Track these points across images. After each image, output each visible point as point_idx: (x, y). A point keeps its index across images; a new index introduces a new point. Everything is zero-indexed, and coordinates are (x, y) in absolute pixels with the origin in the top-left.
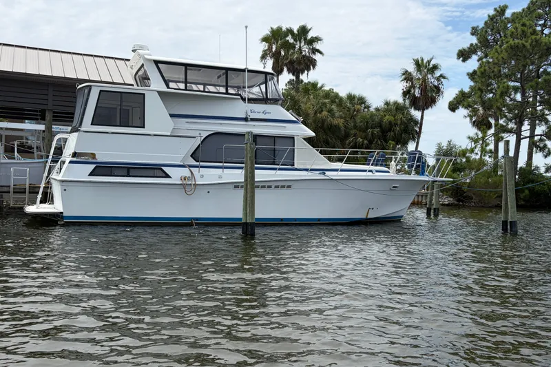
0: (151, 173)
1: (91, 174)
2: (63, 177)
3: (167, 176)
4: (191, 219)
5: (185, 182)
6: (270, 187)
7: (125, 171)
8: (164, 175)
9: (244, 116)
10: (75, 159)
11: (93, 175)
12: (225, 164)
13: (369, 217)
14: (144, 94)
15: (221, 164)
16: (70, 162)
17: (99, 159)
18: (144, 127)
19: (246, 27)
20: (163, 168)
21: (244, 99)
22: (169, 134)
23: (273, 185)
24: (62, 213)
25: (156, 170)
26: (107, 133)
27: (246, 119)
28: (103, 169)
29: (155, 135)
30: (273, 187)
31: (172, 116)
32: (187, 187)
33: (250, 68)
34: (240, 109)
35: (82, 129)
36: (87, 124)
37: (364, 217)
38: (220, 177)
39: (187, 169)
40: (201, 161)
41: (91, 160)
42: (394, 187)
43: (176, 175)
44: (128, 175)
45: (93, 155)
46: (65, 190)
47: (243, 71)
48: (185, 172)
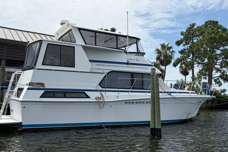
0: (78, 95)
1: (42, 97)
2: (23, 99)
3: (88, 97)
4: (101, 123)
5: (99, 101)
7: (63, 95)
8: (86, 96)
9: (127, 62)
10: (31, 87)
11: (43, 97)
12: (120, 89)
13: (188, 118)
14: (74, 47)
15: (118, 89)
16: (28, 89)
17: (47, 87)
18: (74, 67)
19: (128, 12)
20: (86, 92)
21: (126, 53)
22: (89, 71)
24: (21, 123)
25: (81, 93)
26: (52, 70)
27: (127, 64)
28: (49, 93)
29: (81, 72)
30: (145, 103)
31: (91, 61)
32: (100, 103)
33: (130, 35)
35: (37, 67)
36: (39, 65)
37: (186, 118)
38: (117, 97)
39: (99, 93)
40: (107, 88)
41: (41, 87)
42: (200, 101)
43: (93, 96)
44: (65, 97)
45: (42, 84)
46: (24, 107)
47: (126, 37)
48: (98, 94)
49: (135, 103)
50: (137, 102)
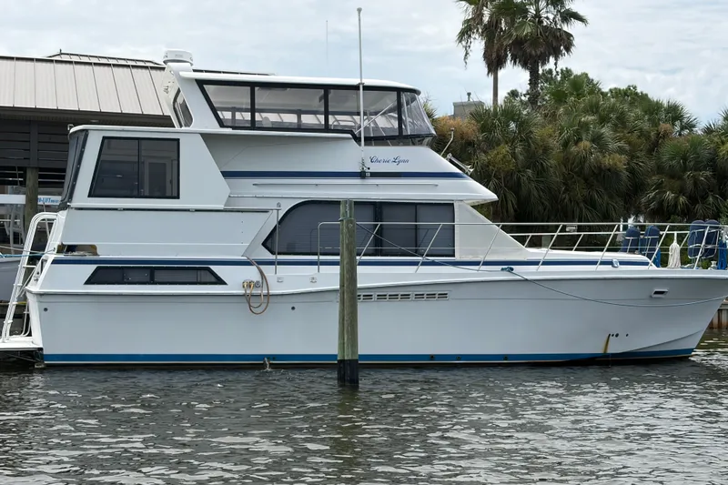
0: (191, 276)
1: (90, 281)
2: (41, 288)
3: (220, 281)
4: (261, 357)
5: (248, 292)
6: (406, 296)
7: (146, 275)
8: (213, 279)
9: (358, 170)
10: (61, 256)
11: (93, 283)
12: (322, 258)
13: (610, 351)
14: (178, 140)
15: (315, 258)
16: (55, 262)
17: (102, 256)
18: (178, 197)
19: (359, 10)
20: (212, 267)
21: (357, 139)
22: (221, 207)
23: (412, 292)
24: (41, 349)
25: (200, 272)
26: (116, 209)
27: (362, 175)
28: (108, 272)
29: (197, 210)
30: (413, 296)
31: (226, 174)
32: (255, 299)
33: (368, 82)
34: (351, 156)
35: (74, 204)
36: (81, 196)
37: (600, 351)
38: (313, 280)
39: (253, 269)
40: (279, 254)
41: (89, 257)
43: (236, 278)
44: (152, 282)
45: (92, 249)
46: (46, 310)
47: (356, 88)
48: (251, 273)
49: (375, 297)
50: (381, 297)
